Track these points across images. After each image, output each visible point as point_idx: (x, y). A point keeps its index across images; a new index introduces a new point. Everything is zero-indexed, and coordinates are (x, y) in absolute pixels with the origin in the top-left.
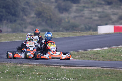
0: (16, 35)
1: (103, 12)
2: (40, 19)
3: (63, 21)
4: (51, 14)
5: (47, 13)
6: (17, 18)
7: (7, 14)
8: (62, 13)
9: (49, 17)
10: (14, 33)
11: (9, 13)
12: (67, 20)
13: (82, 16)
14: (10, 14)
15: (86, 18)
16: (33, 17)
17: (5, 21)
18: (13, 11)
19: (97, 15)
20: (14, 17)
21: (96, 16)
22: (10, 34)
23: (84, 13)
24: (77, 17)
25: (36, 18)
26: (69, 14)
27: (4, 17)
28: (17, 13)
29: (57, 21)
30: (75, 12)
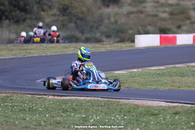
0: (10, 48)
1: (178, 5)
2: (66, 18)
3: (106, 21)
4: (84, 9)
5: (77, 8)
6: (28, 16)
7: (12, 8)
8: (108, 6)
9: (80, 15)
10: (9, 45)
11: (15, 6)
12: (112, 19)
13: (141, 12)
14: (16, 9)
15: (148, 16)
16: (54, 15)
17: (7, 22)
18: (22, 3)
19: (167, 9)
20: (23, 13)
21: (165, 12)
22: (3, 46)
23: (145, 7)
24: (132, 13)
25: (59, 15)
26: (120, 7)
27: (6, 13)
28: (28, 7)
29: (95, 22)
30: (130, 5)
